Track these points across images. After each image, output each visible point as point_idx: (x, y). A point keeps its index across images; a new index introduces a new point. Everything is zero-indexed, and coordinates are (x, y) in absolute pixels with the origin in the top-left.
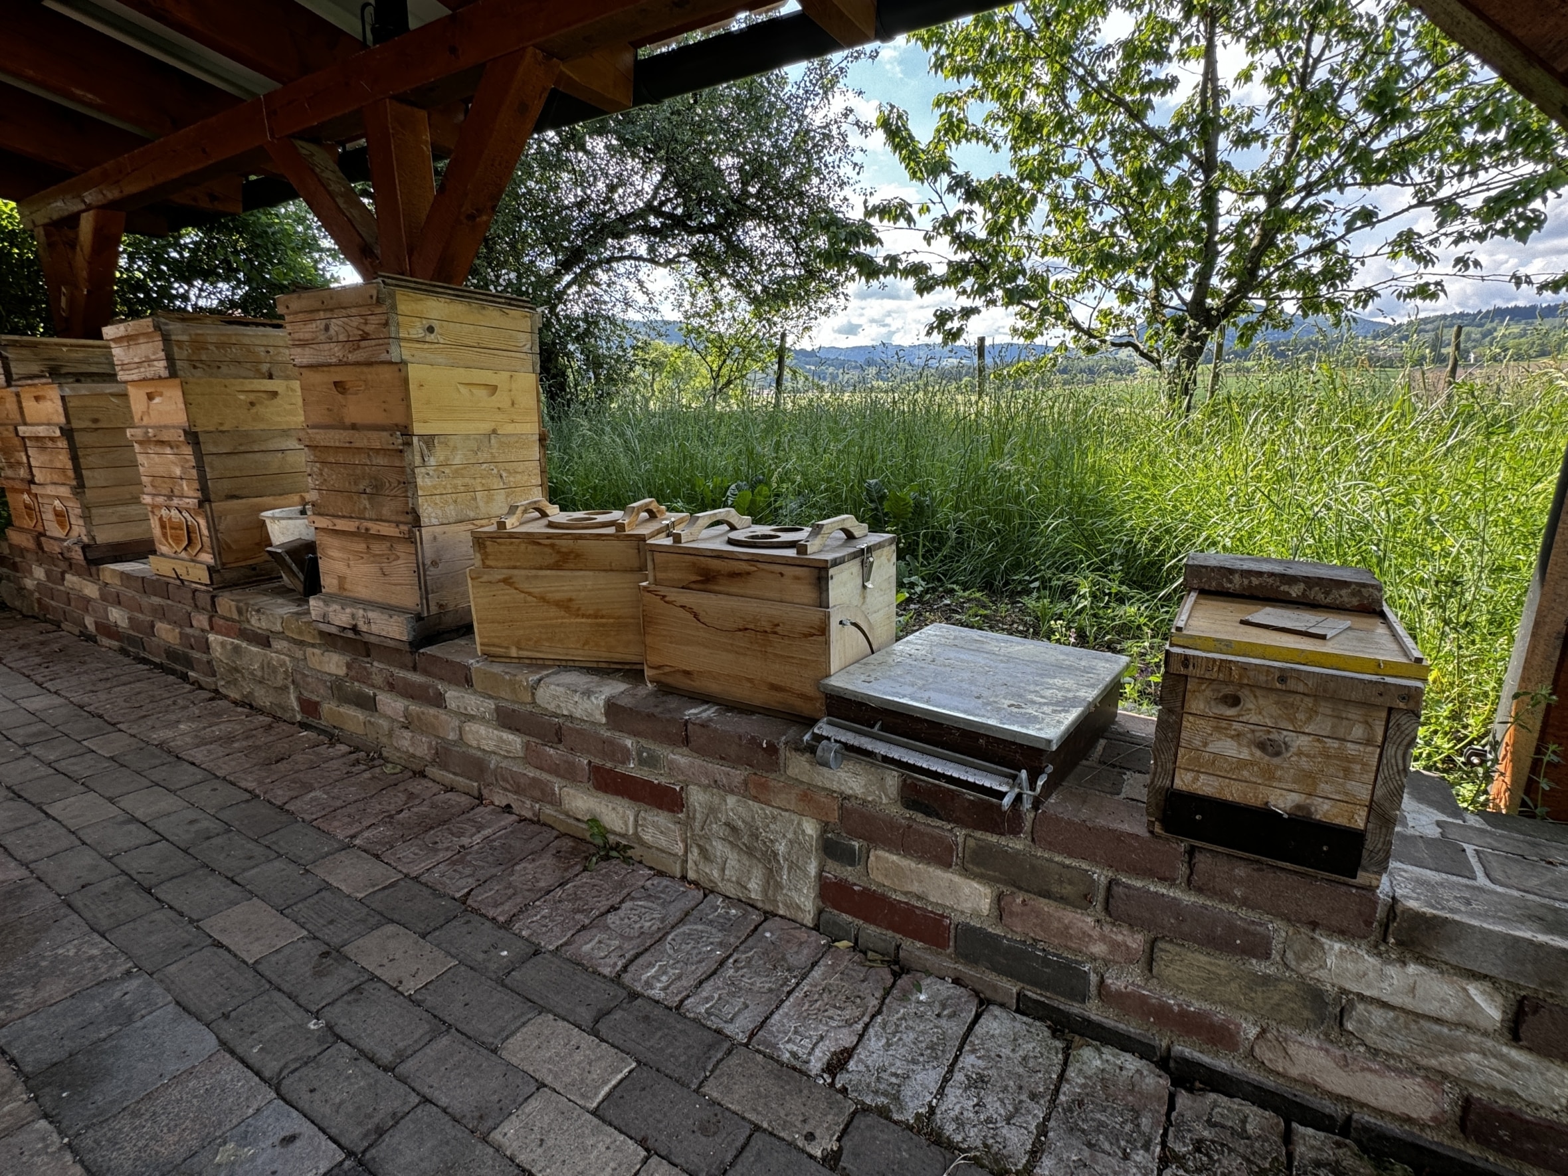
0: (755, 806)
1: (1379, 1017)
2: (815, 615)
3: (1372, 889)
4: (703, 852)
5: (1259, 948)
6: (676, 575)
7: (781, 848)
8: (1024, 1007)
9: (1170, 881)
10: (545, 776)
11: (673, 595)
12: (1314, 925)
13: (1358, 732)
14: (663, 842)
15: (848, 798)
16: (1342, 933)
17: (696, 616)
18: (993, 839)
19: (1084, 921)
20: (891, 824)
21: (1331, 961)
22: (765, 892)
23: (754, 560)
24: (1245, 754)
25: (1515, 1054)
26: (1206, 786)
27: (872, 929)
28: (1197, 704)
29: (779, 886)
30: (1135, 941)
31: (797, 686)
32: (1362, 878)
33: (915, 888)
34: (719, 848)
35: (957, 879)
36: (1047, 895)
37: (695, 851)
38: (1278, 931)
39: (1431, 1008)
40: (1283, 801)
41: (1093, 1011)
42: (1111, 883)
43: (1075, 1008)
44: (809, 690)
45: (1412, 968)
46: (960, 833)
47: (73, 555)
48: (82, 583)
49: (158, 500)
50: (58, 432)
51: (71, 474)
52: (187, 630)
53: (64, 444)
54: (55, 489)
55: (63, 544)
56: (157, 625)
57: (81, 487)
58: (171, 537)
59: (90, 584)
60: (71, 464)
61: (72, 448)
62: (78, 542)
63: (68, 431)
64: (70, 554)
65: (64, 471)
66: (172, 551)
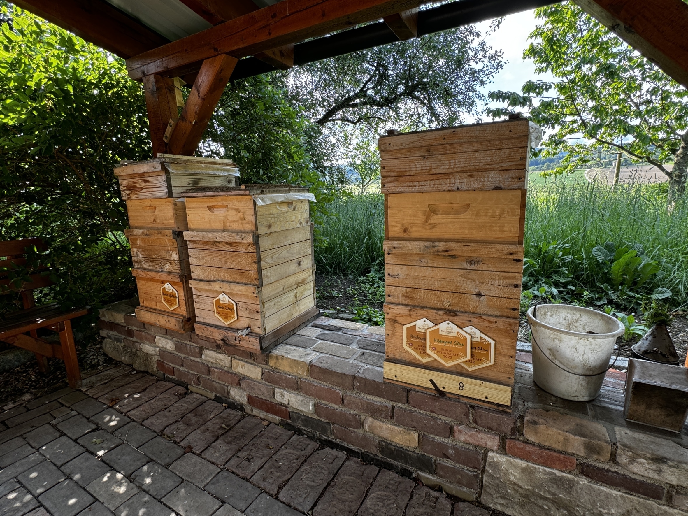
47: (243, 343)
48: (234, 362)
49: (420, 312)
50: (250, 239)
51: (254, 275)
52: (439, 439)
53: (251, 249)
54: (226, 287)
55: (230, 333)
56: (369, 421)
57: (260, 286)
58: (434, 349)
59: (246, 365)
60: (255, 266)
61: (258, 253)
62: (251, 333)
63: (257, 238)
64: (237, 343)
65: (241, 272)
66: (425, 360)
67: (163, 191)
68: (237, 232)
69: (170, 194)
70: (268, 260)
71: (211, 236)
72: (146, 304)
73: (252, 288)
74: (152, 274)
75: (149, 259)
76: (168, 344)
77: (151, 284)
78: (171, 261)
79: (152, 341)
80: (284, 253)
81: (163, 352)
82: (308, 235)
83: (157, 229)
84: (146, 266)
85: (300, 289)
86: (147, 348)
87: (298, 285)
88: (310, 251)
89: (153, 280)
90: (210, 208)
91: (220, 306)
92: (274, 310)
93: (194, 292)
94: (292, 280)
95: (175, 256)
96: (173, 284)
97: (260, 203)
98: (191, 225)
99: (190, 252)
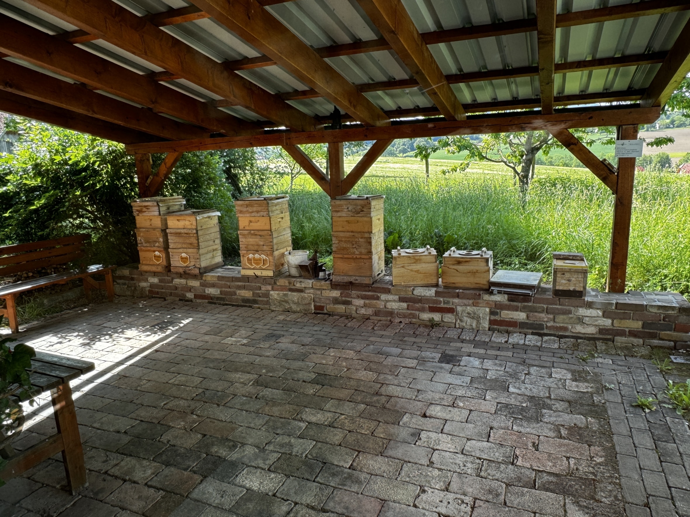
0: (475, 308)
1: (587, 319)
2: (487, 268)
3: (584, 299)
4: (461, 320)
5: (570, 312)
6: (451, 263)
7: (481, 315)
8: (533, 334)
9: (556, 305)
10: (413, 312)
11: (451, 267)
12: (577, 307)
13: (580, 276)
14: (450, 320)
15: (496, 301)
16: (581, 307)
17: (457, 271)
18: (526, 304)
19: (543, 315)
20: (506, 305)
21: (580, 312)
22: (476, 326)
23: (471, 258)
24: (566, 282)
25: (604, 319)
26: (561, 288)
27: (502, 328)
28: (558, 275)
29: (480, 323)
30: (551, 316)
31: (482, 283)
32: (583, 298)
33: (511, 317)
34: (465, 319)
35: (520, 313)
36: (536, 312)
37: (459, 321)
38: (572, 309)
39: (593, 315)
40: (572, 289)
41: (545, 331)
42: (547, 307)
43: (542, 332)
44: (485, 283)
45: (591, 310)
46: (520, 304)
47: (192, 272)
48: (188, 281)
49: (249, 252)
50: (195, 231)
51: (196, 245)
52: (257, 292)
53: (195, 235)
54: (185, 250)
55: (187, 268)
56: (238, 292)
57: (199, 249)
58: (254, 263)
59: (193, 282)
60: (197, 242)
61: (198, 236)
62: (195, 267)
63: (197, 231)
64: (190, 272)
65: (191, 244)
66: (252, 267)
67: (157, 213)
68: (190, 229)
69: (160, 214)
70: (201, 239)
71: (179, 231)
72: (144, 262)
73: (196, 250)
74: (149, 248)
75: (147, 242)
76: (155, 280)
77: (148, 253)
78: (159, 242)
79: (146, 280)
80: (208, 237)
81: (152, 285)
82: (218, 229)
83: (152, 228)
84: (145, 245)
85: (215, 252)
86: (143, 284)
87: (214, 250)
88: (219, 236)
89: (149, 251)
90: (178, 220)
91: (182, 258)
92: (204, 259)
93: (170, 254)
94: (211, 248)
95: (161, 240)
96: (159, 251)
97: (198, 218)
98: (169, 227)
99: (169, 237)
